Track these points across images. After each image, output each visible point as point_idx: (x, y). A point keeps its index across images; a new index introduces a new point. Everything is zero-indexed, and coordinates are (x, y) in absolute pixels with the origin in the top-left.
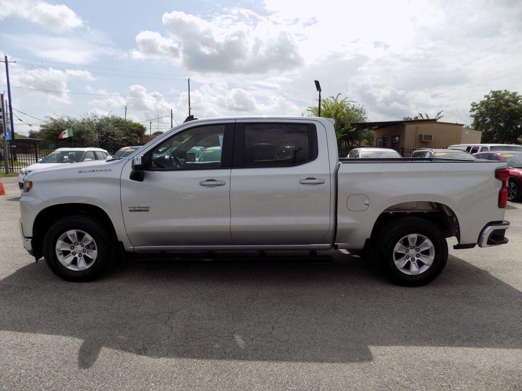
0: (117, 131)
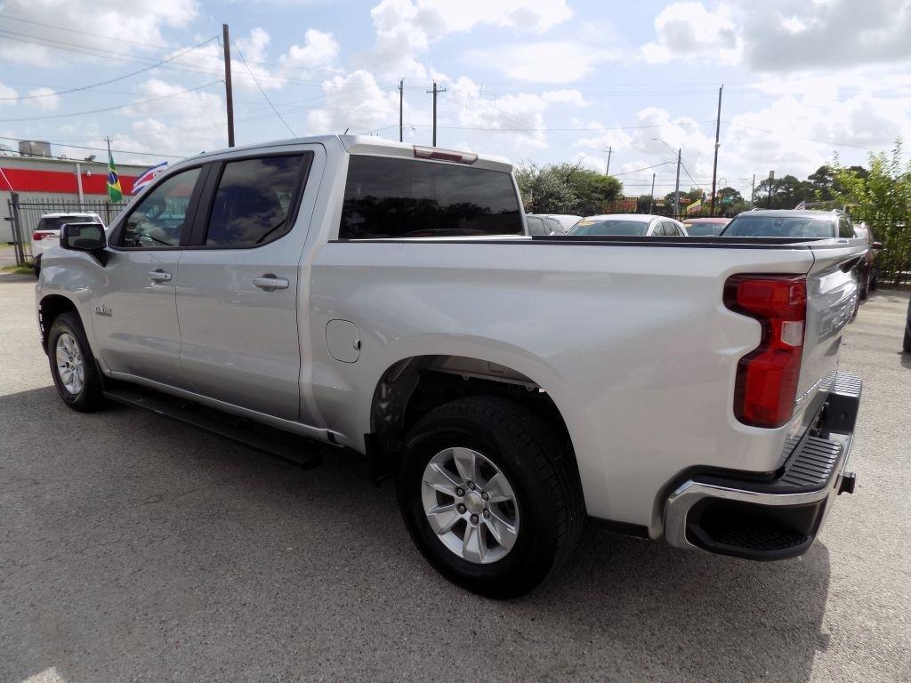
0: (565, 191)
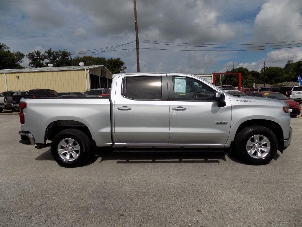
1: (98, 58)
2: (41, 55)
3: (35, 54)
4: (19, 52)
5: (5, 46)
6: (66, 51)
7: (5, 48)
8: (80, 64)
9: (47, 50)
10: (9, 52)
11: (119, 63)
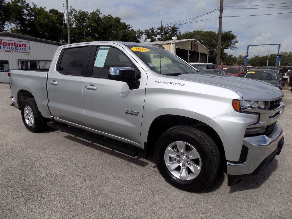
1: (207, 32)
2: (154, 31)
3: (150, 31)
4: (140, 30)
5: (129, 26)
6: (176, 26)
7: (129, 27)
8: (173, 38)
9: (159, 26)
10: (133, 30)
11: (230, 36)
